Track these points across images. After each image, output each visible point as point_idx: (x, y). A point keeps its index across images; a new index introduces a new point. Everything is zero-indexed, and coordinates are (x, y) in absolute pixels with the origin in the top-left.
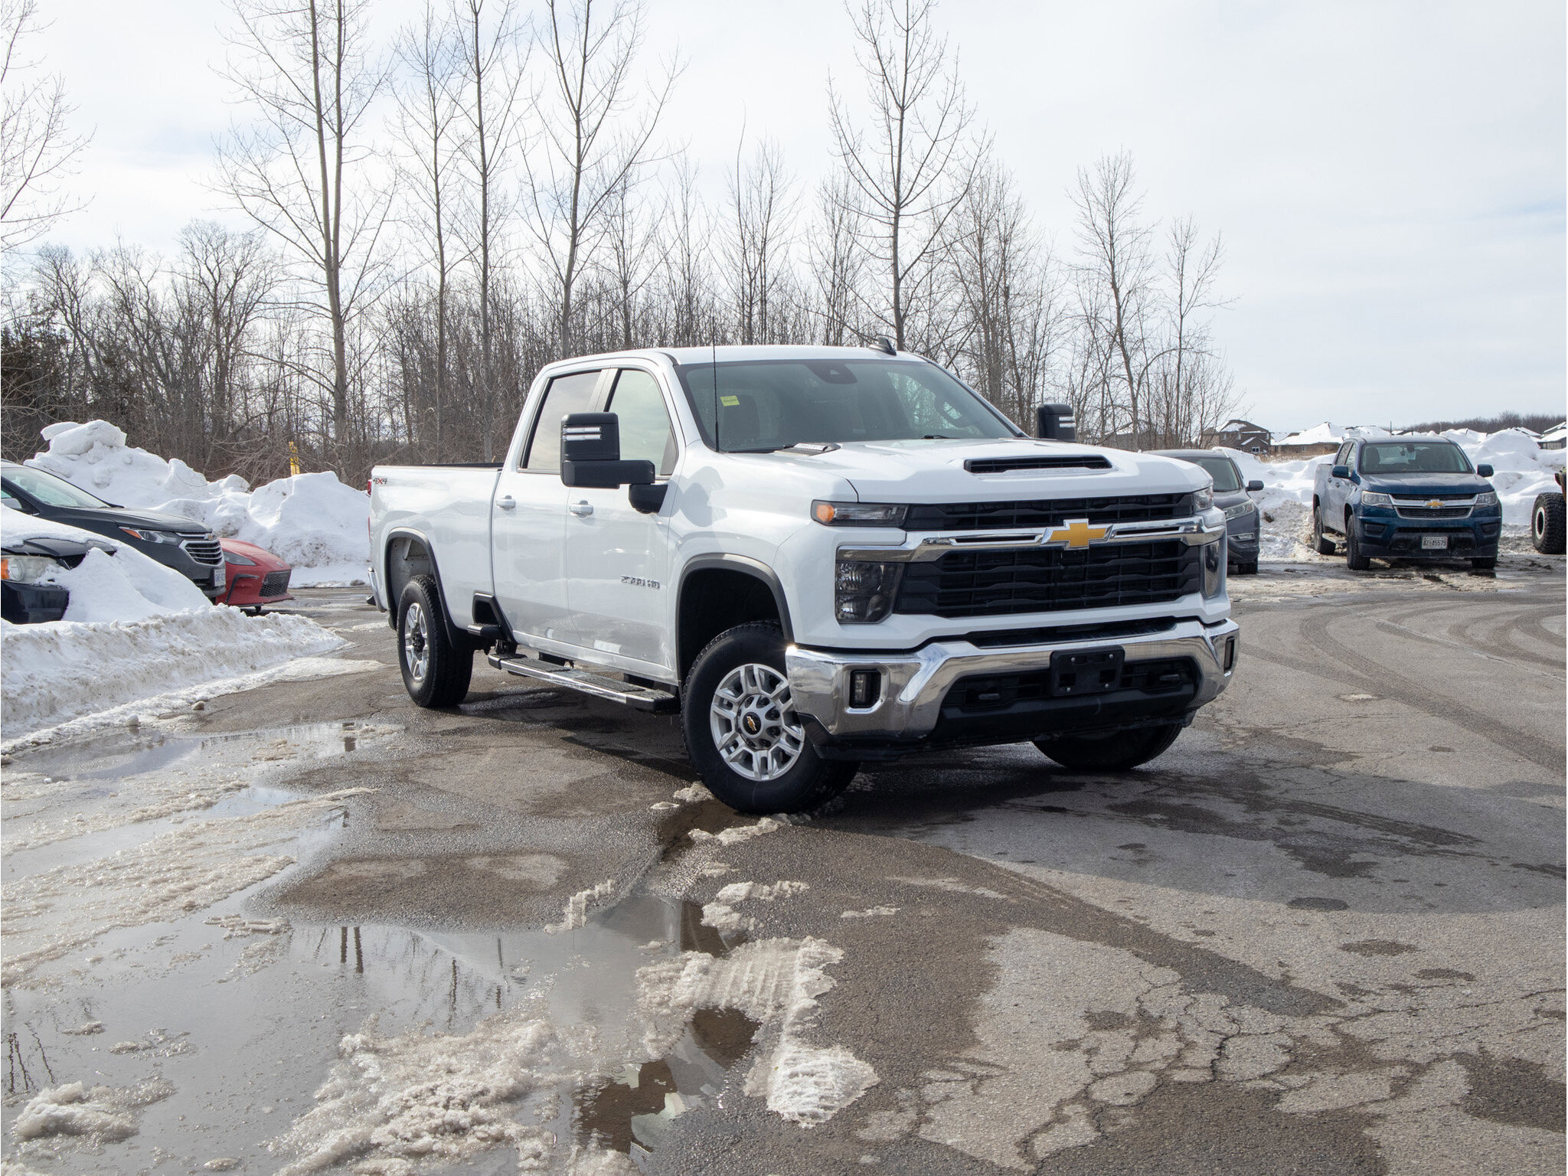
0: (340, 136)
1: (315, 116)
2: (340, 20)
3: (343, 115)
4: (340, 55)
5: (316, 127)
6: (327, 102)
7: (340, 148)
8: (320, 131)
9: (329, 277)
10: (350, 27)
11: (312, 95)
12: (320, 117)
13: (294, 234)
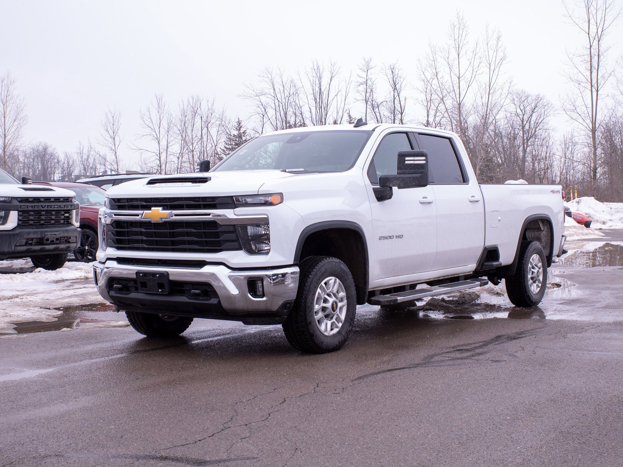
0: (597, 91)
1: (590, 86)
2: (599, 55)
3: (599, 85)
4: (598, 66)
5: (590, 89)
6: (594, 81)
7: (597, 95)
8: (592, 91)
9: (593, 135)
10: (601, 58)
11: (589, 80)
12: (592, 86)
13: (581, 121)
